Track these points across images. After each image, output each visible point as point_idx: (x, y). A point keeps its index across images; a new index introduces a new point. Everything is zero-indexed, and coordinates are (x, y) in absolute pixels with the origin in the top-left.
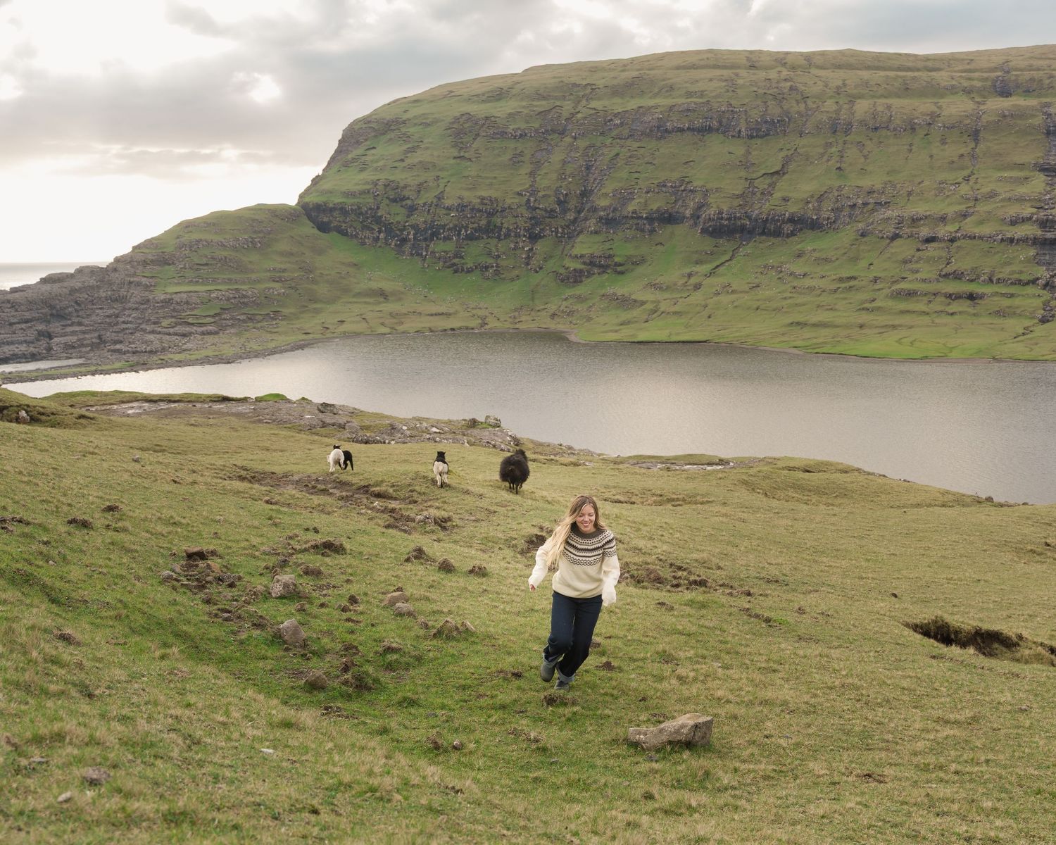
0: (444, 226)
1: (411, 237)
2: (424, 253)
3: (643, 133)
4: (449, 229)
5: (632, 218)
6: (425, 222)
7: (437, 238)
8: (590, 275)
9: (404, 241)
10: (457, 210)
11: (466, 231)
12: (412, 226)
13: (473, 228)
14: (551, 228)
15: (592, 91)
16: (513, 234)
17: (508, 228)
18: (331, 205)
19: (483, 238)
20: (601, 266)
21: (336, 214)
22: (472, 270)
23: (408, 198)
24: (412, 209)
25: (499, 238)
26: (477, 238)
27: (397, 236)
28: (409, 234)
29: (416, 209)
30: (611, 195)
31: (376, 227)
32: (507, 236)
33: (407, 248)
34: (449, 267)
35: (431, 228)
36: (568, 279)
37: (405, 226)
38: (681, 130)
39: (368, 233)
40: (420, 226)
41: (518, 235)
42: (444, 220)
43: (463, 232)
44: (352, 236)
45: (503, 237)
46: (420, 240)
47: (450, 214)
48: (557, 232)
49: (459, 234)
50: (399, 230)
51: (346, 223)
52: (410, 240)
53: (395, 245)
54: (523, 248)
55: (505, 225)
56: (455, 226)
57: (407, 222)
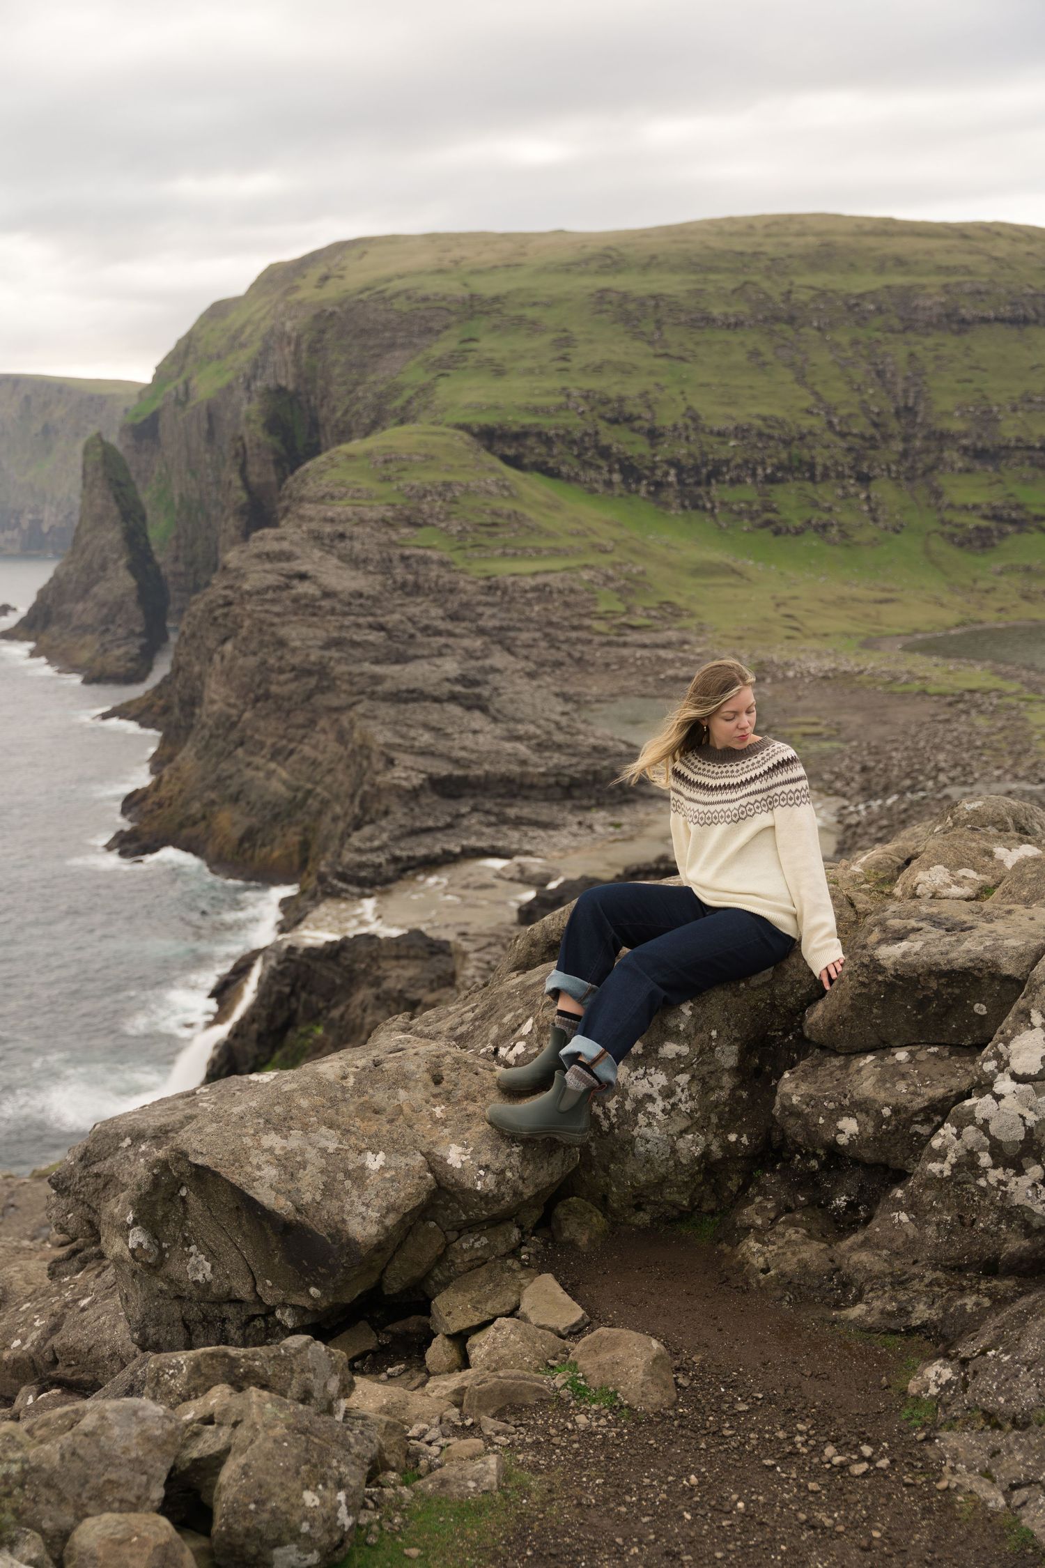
0: (727, 462)
1: (672, 478)
2: (709, 505)
3: (929, 324)
4: (738, 466)
5: (1017, 448)
6: (690, 455)
7: (718, 481)
8: (1003, 535)
9: (659, 485)
10: (737, 437)
11: (764, 469)
12: (671, 463)
13: (773, 465)
14: (879, 466)
16: (833, 474)
17: (824, 465)
18: (515, 429)
19: (788, 480)
20: (1013, 522)
21: (531, 442)
22: (803, 531)
23: (639, 418)
24: (654, 435)
25: (812, 478)
26: (781, 481)
27: (646, 478)
28: (666, 474)
29: (662, 435)
30: (957, 414)
31: (602, 463)
32: (825, 476)
33: (669, 495)
34: (762, 527)
35: (705, 464)
36: (970, 541)
37: (654, 462)
38: (985, 320)
39: (592, 474)
40: (684, 462)
41: (840, 476)
42: (723, 453)
43: (760, 471)
44: (569, 479)
45: (819, 479)
46: (688, 485)
47: (728, 443)
49: (754, 475)
50: (647, 468)
51: (553, 457)
52: (670, 485)
53: (649, 492)
54: (857, 495)
55: (819, 460)
56: (746, 462)
57: (654, 455)
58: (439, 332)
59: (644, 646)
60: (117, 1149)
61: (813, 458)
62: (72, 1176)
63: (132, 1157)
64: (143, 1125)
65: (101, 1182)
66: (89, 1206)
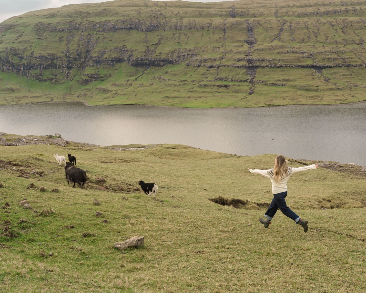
0: (35, 64)
1: (22, 68)
2: (27, 74)
3: (108, 30)
4: (37, 65)
5: (106, 60)
6: (27, 63)
7: (32, 69)
8: (91, 81)
9: (19, 70)
10: (39, 58)
11: (43, 66)
12: (22, 64)
13: (46, 65)
14: (75, 65)
15: (88, 14)
16: (61, 67)
17: (59, 65)
19: (50, 68)
20: (95, 78)
22: (47, 80)
23: (20, 54)
24: (22, 58)
25: (56, 68)
26: (47, 69)
27: (16, 68)
28: (21, 67)
29: (23, 58)
30: (97, 52)
31: (8, 65)
32: (59, 67)
33: (21, 72)
34: (37, 79)
35: (30, 65)
36: (83, 83)
37: (19, 64)
38: (122, 29)
39: (5, 67)
40: (25, 64)
41: (63, 67)
42: (35, 62)
43: (42, 66)
45: (57, 68)
46: (25, 70)
47: (36, 60)
48: (78, 66)
49: (41, 67)
50: (17, 66)
52: (21, 69)
53: (16, 71)
54: (66, 72)
55: (58, 64)
56: (39, 64)
57: (20, 63)
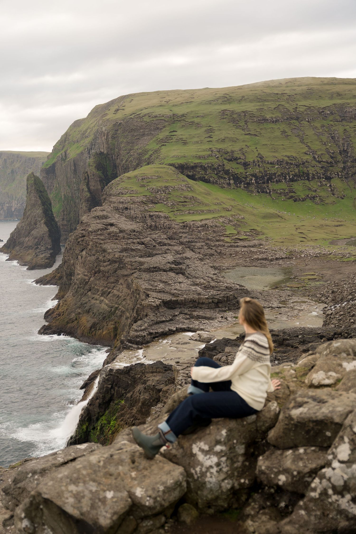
0: (275, 174)
1: (253, 181)
2: (268, 191)
4: (279, 176)
6: (260, 172)
7: (271, 182)
9: (248, 184)
10: (278, 164)
11: (289, 176)
12: (253, 175)
13: (292, 175)
14: (334, 173)
16: (317, 177)
17: (312, 174)
18: (192, 165)
19: (299, 180)
21: (198, 169)
22: (305, 200)
23: (240, 158)
24: (246, 165)
25: (308, 179)
26: (296, 181)
27: (244, 182)
28: (251, 180)
29: (249, 165)
31: (226, 176)
32: (313, 178)
33: (252, 188)
34: (289, 199)
35: (266, 175)
37: (246, 175)
39: (222, 181)
40: (258, 175)
41: (319, 178)
42: (273, 171)
44: (213, 183)
45: (311, 179)
46: (260, 183)
47: (275, 167)
48: (338, 175)
49: (285, 178)
50: (243, 177)
51: (207, 175)
52: (253, 184)
53: (245, 187)
54: (326, 185)
55: (310, 172)
56: (282, 174)
57: (246, 173)
58: (161, 129)
59: (245, 247)
60: (27, 477)
61: (308, 171)
62: (10, 488)
63: (32, 481)
64: (36, 468)
65: (21, 490)
66: (17, 500)
